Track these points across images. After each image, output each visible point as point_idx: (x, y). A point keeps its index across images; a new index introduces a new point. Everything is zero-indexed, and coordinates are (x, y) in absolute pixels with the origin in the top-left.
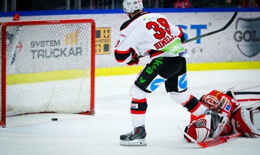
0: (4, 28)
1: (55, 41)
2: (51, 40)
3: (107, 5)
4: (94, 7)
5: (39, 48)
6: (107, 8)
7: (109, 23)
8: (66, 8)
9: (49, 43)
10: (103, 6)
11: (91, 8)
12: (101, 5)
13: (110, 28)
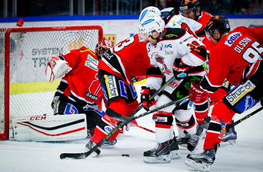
0: (7, 35)
1: (58, 49)
2: (54, 47)
3: (111, 10)
4: (97, 13)
5: (41, 56)
6: (111, 13)
7: (114, 30)
8: (69, 14)
9: (51, 51)
10: (107, 12)
11: (94, 13)
12: (105, 10)
13: (115, 35)
